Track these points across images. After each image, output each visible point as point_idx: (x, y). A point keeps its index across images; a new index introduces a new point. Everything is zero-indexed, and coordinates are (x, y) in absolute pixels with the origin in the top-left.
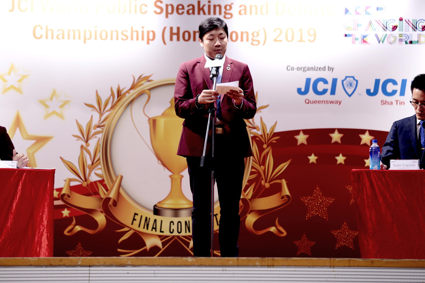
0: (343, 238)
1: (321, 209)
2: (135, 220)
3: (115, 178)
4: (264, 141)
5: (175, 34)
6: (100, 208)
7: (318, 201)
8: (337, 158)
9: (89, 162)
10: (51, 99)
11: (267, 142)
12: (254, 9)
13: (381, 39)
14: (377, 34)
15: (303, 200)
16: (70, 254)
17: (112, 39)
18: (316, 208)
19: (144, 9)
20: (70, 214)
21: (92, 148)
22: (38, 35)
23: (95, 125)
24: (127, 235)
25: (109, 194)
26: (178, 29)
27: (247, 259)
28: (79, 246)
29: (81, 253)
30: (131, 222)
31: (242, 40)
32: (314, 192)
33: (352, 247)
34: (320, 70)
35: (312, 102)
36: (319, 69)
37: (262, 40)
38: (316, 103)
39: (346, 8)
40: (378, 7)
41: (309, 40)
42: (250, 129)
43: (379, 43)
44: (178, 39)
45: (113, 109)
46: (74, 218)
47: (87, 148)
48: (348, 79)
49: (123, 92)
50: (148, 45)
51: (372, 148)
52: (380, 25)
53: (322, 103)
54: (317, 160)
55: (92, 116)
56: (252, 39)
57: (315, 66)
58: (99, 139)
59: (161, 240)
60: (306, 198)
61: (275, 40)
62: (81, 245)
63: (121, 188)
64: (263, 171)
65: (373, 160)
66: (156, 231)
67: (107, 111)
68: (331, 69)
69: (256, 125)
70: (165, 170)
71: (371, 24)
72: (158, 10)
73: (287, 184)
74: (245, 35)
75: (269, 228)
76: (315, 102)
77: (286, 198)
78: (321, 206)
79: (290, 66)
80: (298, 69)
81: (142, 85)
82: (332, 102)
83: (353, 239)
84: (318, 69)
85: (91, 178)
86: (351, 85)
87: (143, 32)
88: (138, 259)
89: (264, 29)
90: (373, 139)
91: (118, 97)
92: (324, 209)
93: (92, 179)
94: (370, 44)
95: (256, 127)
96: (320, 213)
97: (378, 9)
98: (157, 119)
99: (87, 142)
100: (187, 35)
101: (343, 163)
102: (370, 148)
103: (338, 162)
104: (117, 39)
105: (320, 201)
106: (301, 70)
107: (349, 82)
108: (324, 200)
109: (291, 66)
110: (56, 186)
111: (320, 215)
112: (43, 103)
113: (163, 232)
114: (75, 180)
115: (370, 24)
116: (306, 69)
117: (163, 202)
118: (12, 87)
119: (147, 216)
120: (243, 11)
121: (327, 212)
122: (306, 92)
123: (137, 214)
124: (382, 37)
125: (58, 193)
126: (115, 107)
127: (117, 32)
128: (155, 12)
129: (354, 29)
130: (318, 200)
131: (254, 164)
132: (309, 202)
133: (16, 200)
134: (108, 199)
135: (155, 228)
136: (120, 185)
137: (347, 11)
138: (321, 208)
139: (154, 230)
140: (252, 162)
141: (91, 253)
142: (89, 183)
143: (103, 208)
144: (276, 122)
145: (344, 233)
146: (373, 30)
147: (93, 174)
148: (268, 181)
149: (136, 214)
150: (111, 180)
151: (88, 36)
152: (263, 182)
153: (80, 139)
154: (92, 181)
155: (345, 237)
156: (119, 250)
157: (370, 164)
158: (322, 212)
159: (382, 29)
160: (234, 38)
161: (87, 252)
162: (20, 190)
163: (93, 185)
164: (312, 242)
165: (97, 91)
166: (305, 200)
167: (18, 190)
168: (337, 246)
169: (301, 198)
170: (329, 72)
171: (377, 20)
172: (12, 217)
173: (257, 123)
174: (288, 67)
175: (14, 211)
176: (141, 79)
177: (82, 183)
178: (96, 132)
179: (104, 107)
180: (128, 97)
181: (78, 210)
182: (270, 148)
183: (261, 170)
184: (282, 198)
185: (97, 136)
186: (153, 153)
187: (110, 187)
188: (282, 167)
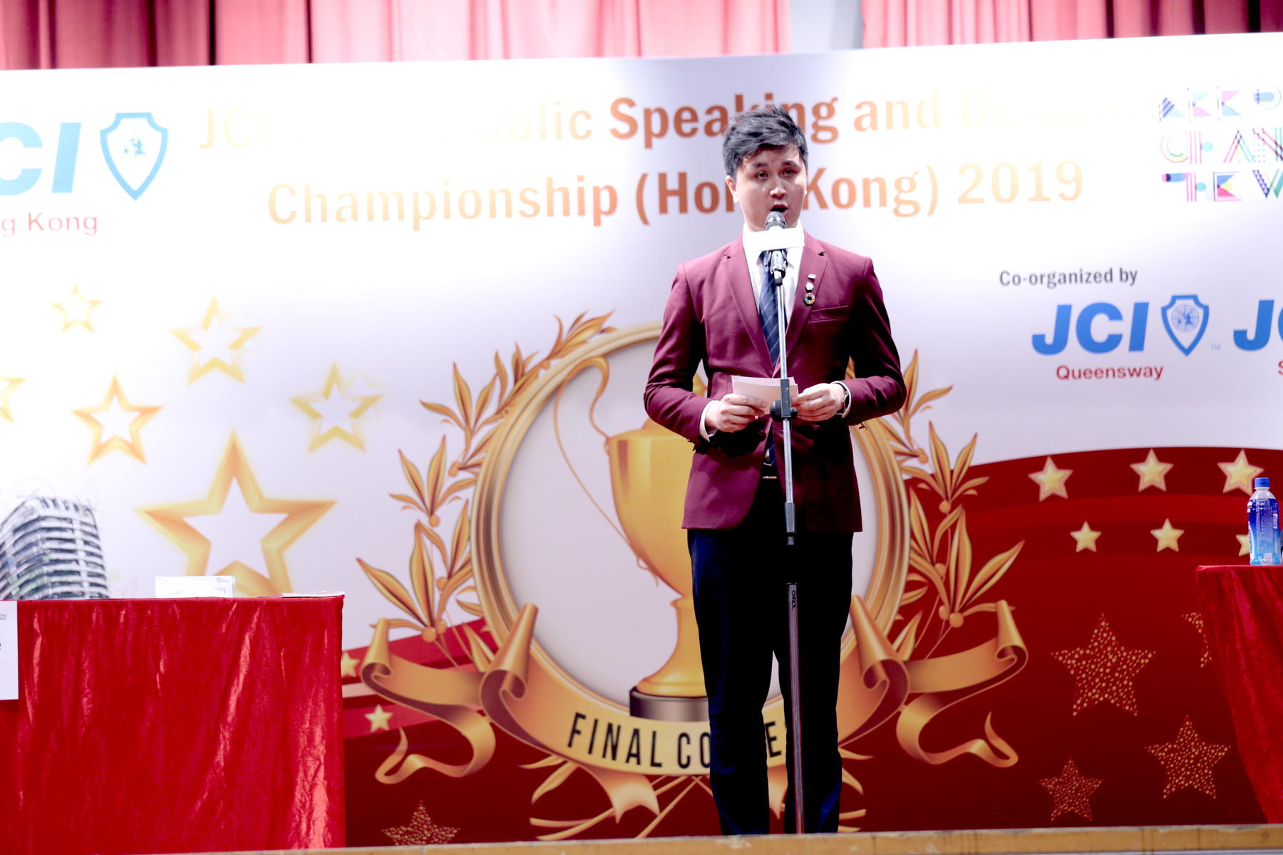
0: (1183, 764)
1: (1114, 684)
2: (579, 732)
3: (517, 615)
4: (941, 492)
5: (673, 193)
6: (476, 701)
7: (1105, 660)
8: (1157, 533)
9: (440, 571)
10: (327, 394)
11: (950, 495)
12: (897, 111)
13: (1272, 185)
14: (1258, 171)
15: (1061, 658)
16: (395, 836)
17: (493, 214)
18: (1102, 681)
19: (582, 125)
20: (390, 721)
21: (446, 531)
22: (283, 215)
23: (453, 465)
24: (556, 778)
25: (500, 661)
26: (682, 177)
28: (421, 814)
29: (426, 832)
30: (566, 740)
31: (867, 203)
32: (1094, 636)
33: (1211, 790)
34: (1098, 279)
35: (1076, 374)
36: (1095, 277)
37: (924, 200)
38: (1090, 377)
39: (1165, 100)
40: (1260, 92)
41: (1063, 196)
42: (900, 458)
43: (1266, 195)
44: (683, 208)
45: (502, 417)
46: (403, 733)
47: (432, 531)
48: (1178, 303)
49: (529, 367)
50: (597, 228)
51: (1254, 503)
52: (1268, 144)
53: (1107, 375)
54: (1098, 542)
55: (444, 438)
56: (897, 200)
57: (1081, 270)
58: (467, 502)
59: (656, 788)
60: (1070, 652)
61: (963, 200)
62: (425, 812)
63: (533, 641)
64: (942, 578)
65: (1259, 538)
66: (639, 763)
67: (487, 422)
68: (1129, 277)
69: (916, 448)
70: (657, 585)
71: (1241, 142)
72: (624, 128)
73: (1014, 614)
74: (875, 188)
75: (968, 744)
76: (1084, 374)
77: (1012, 656)
78: (1117, 675)
79: (1008, 274)
80: (1033, 279)
81: (584, 342)
82: (1135, 372)
83: (1211, 769)
84: (1091, 278)
85: (448, 615)
86: (1188, 320)
87: (581, 192)
88: (587, 846)
89: (929, 168)
90: (1258, 476)
91: (516, 381)
92: (1123, 685)
93: (450, 619)
94: (1239, 200)
95: (918, 453)
96: (1112, 695)
97: (1258, 98)
98: (630, 438)
99: (431, 512)
100: (707, 193)
101: (1175, 546)
102: (1250, 504)
103: (1161, 546)
104: (509, 214)
105: (1111, 660)
106: (1042, 282)
107: (1183, 311)
108: (1122, 656)
109: (1012, 274)
110: (348, 643)
111: (1113, 701)
112: (304, 406)
113: (659, 765)
114: (401, 624)
115: (1239, 142)
116: (1056, 280)
117: (655, 680)
118: (216, 363)
119: (611, 721)
120: (867, 119)
121: (1133, 692)
122: (1059, 344)
124: (1274, 179)
125: (354, 662)
126: (507, 408)
127: (508, 195)
128: (615, 133)
129: (1191, 158)
130: (1106, 656)
131: (913, 560)
132: (1081, 665)
133: (236, 686)
134: (499, 676)
135: (637, 756)
136: (530, 634)
137: (1168, 107)
138: (1115, 682)
139: (633, 760)
140: (910, 552)
141: (455, 831)
142: (442, 630)
143: (483, 701)
144: (976, 436)
145: (1187, 750)
146: (1249, 160)
147: (451, 605)
148: (957, 608)
149: (579, 716)
150: (505, 622)
151: (424, 211)
152: (943, 611)
153: (414, 506)
154: (449, 625)
155: (1189, 762)
156: (535, 821)
157: (1251, 548)
158: (1118, 693)
159: (1274, 154)
160: (844, 198)
161: (444, 830)
162: (246, 658)
163: (455, 637)
164: (1092, 782)
165: (455, 366)
166: (1069, 659)
167: (242, 659)
168: (1168, 789)
169: (1055, 655)
170: (1123, 284)
171: (1257, 131)
172: (227, 737)
173: (921, 440)
174: (1005, 276)
175: (233, 719)
176: (580, 324)
177: (422, 630)
178: (458, 482)
179: (478, 408)
180: (545, 380)
181: (411, 708)
182: (959, 510)
183: (937, 576)
184: (1002, 654)
185: (459, 494)
186: (624, 538)
187: (501, 638)
188: (998, 566)
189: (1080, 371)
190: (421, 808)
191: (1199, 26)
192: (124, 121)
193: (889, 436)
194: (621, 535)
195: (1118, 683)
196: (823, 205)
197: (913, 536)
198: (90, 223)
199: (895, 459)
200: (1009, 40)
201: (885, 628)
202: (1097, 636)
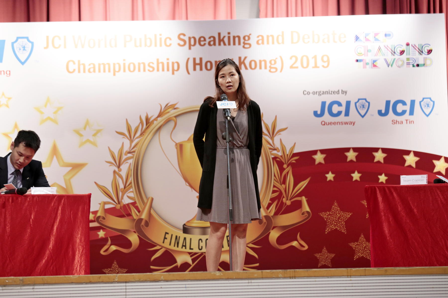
0: (361, 249)
1: (339, 223)
2: (166, 238)
3: (147, 200)
4: (284, 161)
5: (198, 64)
6: (133, 228)
7: (336, 216)
8: (353, 175)
9: (122, 186)
10: (85, 128)
11: (287, 162)
12: (270, 39)
13: (390, 63)
14: (386, 59)
15: (322, 215)
16: (107, 272)
17: (139, 71)
18: (335, 222)
19: (168, 42)
20: (105, 235)
21: (124, 173)
22: (71, 70)
23: (126, 152)
24: (159, 253)
25: (141, 215)
26: (201, 59)
27: (271, 271)
28: (115, 265)
29: (117, 270)
30: (162, 241)
33: (369, 257)
34: (335, 93)
35: (327, 124)
36: (334, 92)
37: (279, 67)
38: (332, 125)
39: (356, 36)
40: (386, 33)
41: (323, 66)
42: (271, 150)
43: (388, 66)
44: (201, 69)
45: (142, 136)
46: (109, 239)
47: (119, 173)
48: (360, 101)
49: (151, 120)
50: (173, 75)
52: (389, 50)
53: (337, 124)
54: (334, 178)
55: (123, 143)
56: (270, 67)
57: (329, 90)
58: (130, 164)
59: (191, 256)
60: (325, 213)
61: (292, 67)
62: (116, 264)
63: (152, 209)
64: (284, 189)
66: (186, 248)
67: (137, 138)
68: (344, 92)
69: (276, 147)
70: (192, 191)
71: (380, 50)
72: (182, 43)
73: (307, 201)
74: (263, 63)
75: (292, 243)
76: (330, 124)
77: (306, 214)
78: (340, 220)
79: (306, 91)
80: (314, 93)
81: (169, 112)
82: (346, 123)
83: (369, 250)
84: (332, 93)
86: (363, 106)
87: (168, 64)
88: (170, 274)
89: (281, 57)
91: (147, 124)
92: (342, 224)
93: (124, 201)
94: (379, 68)
95: (277, 149)
96: (338, 227)
97: (386, 35)
98: (184, 144)
99: (119, 167)
100: (209, 65)
101: (359, 179)
103: (354, 179)
104: (144, 70)
105: (338, 216)
106: (316, 94)
107: (361, 104)
108: (341, 214)
109: (307, 91)
110: (92, 209)
111: (338, 229)
112: (78, 132)
113: (192, 249)
114: (109, 203)
116: (321, 93)
117: (191, 222)
118: (49, 118)
119: (177, 235)
121: (345, 226)
122: (322, 114)
123: (168, 233)
124: (391, 61)
125: (93, 215)
126: (144, 134)
127: (144, 64)
129: (364, 54)
130: (336, 214)
131: (275, 183)
132: (328, 217)
133: (56, 223)
134: (141, 220)
135: (185, 246)
136: (151, 207)
137: (357, 38)
139: (184, 247)
140: (273, 180)
141: (126, 270)
142: (122, 205)
143: (135, 229)
144: (295, 143)
145: (362, 245)
146: (383, 55)
147: (125, 197)
148: (289, 199)
149: (166, 233)
150: (142, 202)
151: (117, 69)
152: (284, 200)
153: (113, 165)
154: (124, 204)
156: (152, 267)
158: (340, 226)
159: (391, 54)
160: (253, 66)
161: (122, 270)
162: (59, 214)
163: (126, 207)
164: (331, 255)
165: (127, 120)
166: (324, 215)
167: (58, 214)
168: (356, 257)
169: (320, 214)
170: (342, 95)
171: (386, 46)
172: (53, 239)
173: (277, 144)
174: (305, 92)
175: (55, 234)
176: (167, 107)
177: (116, 205)
178: (127, 157)
179: (134, 134)
180: (156, 124)
181: (112, 230)
182: (290, 167)
183: (283, 189)
184: (303, 214)
185: (128, 161)
186: (181, 176)
187: (141, 208)
188: (302, 185)
189: (329, 123)
190: (115, 263)
191: (367, 12)
192: (20, 40)
193: (267, 143)
194: (180, 175)
195: (340, 223)
196: (246, 68)
197: (275, 176)
198: (8, 73)
199: (269, 151)
200: (306, 16)
201: (265, 205)
202: (334, 208)
